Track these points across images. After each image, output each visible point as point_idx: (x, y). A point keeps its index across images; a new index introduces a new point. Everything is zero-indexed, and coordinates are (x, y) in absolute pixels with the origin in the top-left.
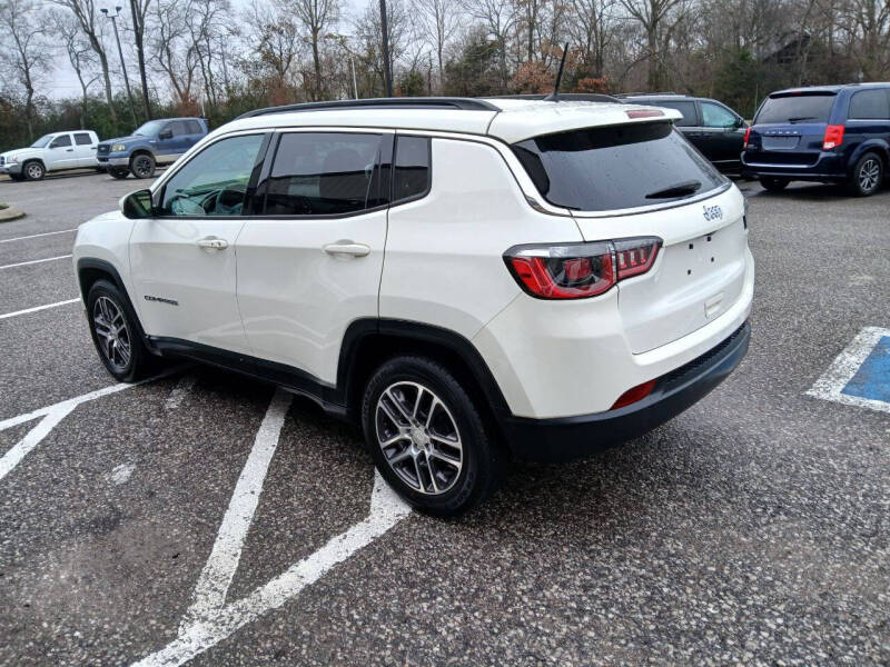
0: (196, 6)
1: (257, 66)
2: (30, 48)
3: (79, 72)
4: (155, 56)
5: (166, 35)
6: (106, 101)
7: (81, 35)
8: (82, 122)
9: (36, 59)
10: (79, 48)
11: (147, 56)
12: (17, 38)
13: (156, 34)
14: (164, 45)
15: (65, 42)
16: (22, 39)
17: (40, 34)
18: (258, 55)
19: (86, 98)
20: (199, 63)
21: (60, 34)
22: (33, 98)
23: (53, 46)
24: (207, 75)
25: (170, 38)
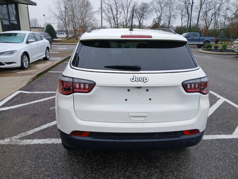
0: (218, 1)
1: (232, 19)
2: (172, 13)
3: (182, 19)
4: (203, 16)
5: (207, 10)
6: (187, 27)
7: (185, 10)
8: (179, 32)
9: (173, 16)
10: (184, 13)
11: (200, 16)
12: (170, 11)
13: (204, 10)
14: (206, 13)
15: (181, 12)
16: (171, 11)
17: (175, 10)
18: (234, 15)
19: (181, 26)
20: (215, 18)
21: (180, 10)
22: (170, 25)
23: (178, 13)
24: (216, 21)
25: (208, 11)
